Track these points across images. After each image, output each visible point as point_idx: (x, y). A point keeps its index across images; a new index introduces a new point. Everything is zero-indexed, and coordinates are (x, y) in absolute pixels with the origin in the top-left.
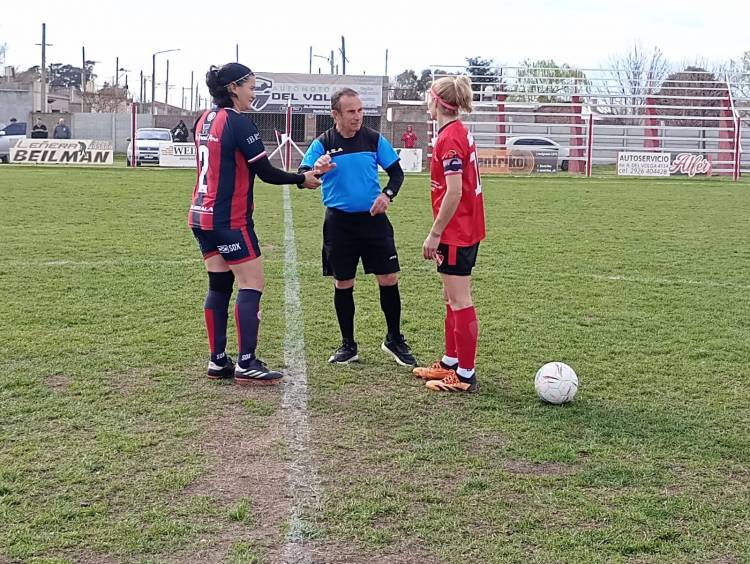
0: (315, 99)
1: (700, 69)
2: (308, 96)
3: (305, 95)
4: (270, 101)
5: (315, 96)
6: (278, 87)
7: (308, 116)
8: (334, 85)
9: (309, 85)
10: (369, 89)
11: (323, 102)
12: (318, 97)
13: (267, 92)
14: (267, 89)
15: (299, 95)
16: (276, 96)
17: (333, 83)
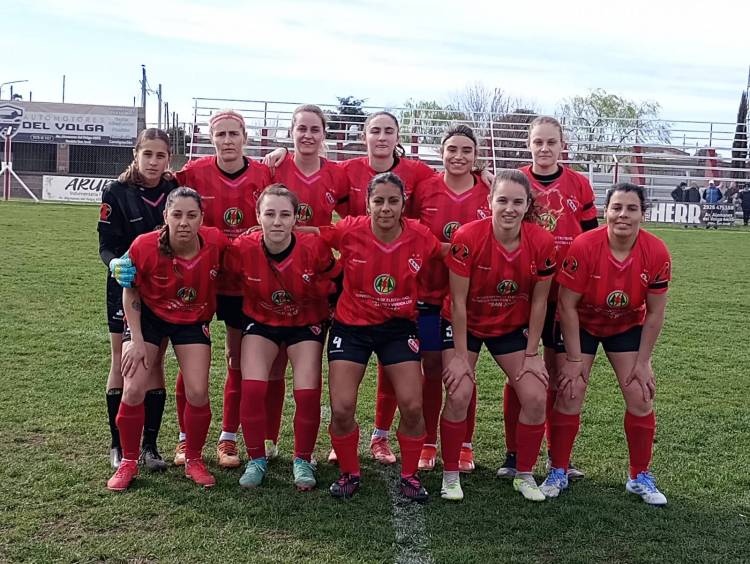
0: (67, 129)
1: (528, 112)
2: (60, 126)
3: (57, 125)
4: (21, 130)
5: (67, 126)
6: (29, 116)
7: (61, 145)
8: (87, 115)
9: (62, 115)
10: (122, 119)
11: (76, 132)
12: (71, 127)
13: (18, 120)
14: (17, 118)
15: (51, 124)
16: (27, 125)
17: (86, 113)
